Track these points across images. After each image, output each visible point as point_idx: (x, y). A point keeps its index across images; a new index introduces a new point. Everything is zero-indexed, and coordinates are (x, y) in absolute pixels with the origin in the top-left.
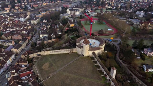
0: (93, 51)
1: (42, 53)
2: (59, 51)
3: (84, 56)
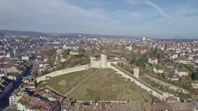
0: (111, 62)
1: (53, 75)
2: (73, 69)
3: (103, 68)
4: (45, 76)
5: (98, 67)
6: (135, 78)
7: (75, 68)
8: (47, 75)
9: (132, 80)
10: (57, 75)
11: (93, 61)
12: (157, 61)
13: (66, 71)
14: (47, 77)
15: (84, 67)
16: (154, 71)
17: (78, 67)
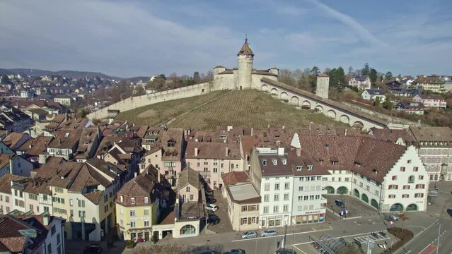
0: (261, 76)
1: (125, 105)
2: (173, 93)
3: (243, 88)
4: (106, 109)
5: (232, 87)
6: (319, 100)
7: (176, 90)
8: (112, 107)
9: (313, 105)
10: (134, 108)
11: (220, 76)
12: (370, 84)
13: (156, 97)
14: (110, 111)
15: (198, 88)
16: (364, 98)
17: (185, 88)
